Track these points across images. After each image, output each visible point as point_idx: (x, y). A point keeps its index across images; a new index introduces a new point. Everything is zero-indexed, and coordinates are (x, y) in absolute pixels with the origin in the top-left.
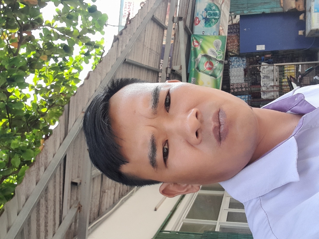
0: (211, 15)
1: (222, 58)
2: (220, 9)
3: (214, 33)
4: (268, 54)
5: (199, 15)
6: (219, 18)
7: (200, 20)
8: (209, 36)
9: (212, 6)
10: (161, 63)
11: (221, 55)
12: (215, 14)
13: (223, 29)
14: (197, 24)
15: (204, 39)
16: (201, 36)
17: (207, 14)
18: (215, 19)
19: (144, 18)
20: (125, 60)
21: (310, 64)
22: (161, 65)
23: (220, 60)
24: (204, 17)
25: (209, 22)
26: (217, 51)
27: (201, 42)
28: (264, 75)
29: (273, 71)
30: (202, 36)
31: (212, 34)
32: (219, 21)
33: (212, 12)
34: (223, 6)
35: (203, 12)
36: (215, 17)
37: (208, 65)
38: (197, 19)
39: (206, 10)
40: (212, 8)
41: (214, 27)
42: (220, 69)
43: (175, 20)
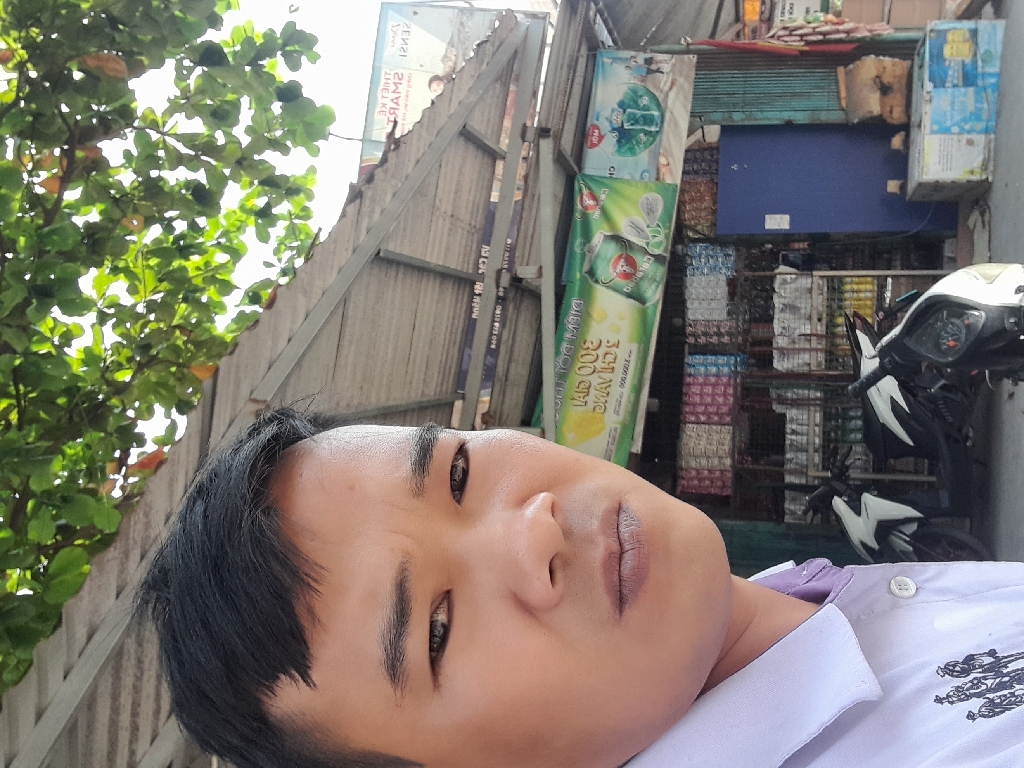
0: (637, 122)
1: (662, 248)
2: (663, 105)
3: (644, 172)
4: (798, 241)
5: (600, 119)
6: (657, 132)
7: (603, 133)
8: (627, 182)
9: (641, 97)
10: (483, 254)
11: (661, 238)
12: (649, 120)
13: (668, 164)
14: (593, 146)
15: (613, 190)
16: (605, 181)
17: (625, 117)
18: (647, 133)
19: (439, 132)
20: (379, 253)
21: (918, 276)
22: (481, 260)
23: (657, 252)
24: (616, 126)
25: (629, 141)
26: (648, 226)
27: (603, 197)
28: (782, 301)
29: (810, 291)
30: (608, 181)
31: (638, 176)
32: (658, 139)
33: (639, 113)
34: (672, 95)
35: (613, 110)
36: (646, 128)
37: (622, 267)
38: (596, 131)
39: (622, 105)
40: (639, 101)
41: (644, 156)
42: (655, 280)
43: (530, 135)
